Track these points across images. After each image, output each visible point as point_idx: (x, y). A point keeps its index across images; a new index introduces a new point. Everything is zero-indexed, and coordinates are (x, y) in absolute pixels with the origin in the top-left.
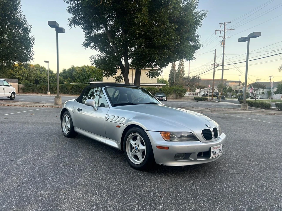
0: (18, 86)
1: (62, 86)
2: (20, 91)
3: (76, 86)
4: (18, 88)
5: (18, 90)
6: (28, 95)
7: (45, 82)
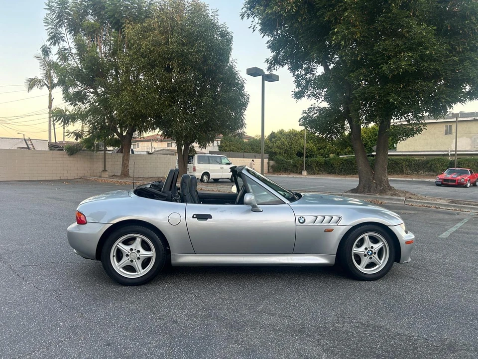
0: (268, 163)
1: (325, 160)
2: (270, 170)
3: (346, 160)
4: (268, 166)
5: (268, 169)
6: (276, 175)
7: (313, 155)
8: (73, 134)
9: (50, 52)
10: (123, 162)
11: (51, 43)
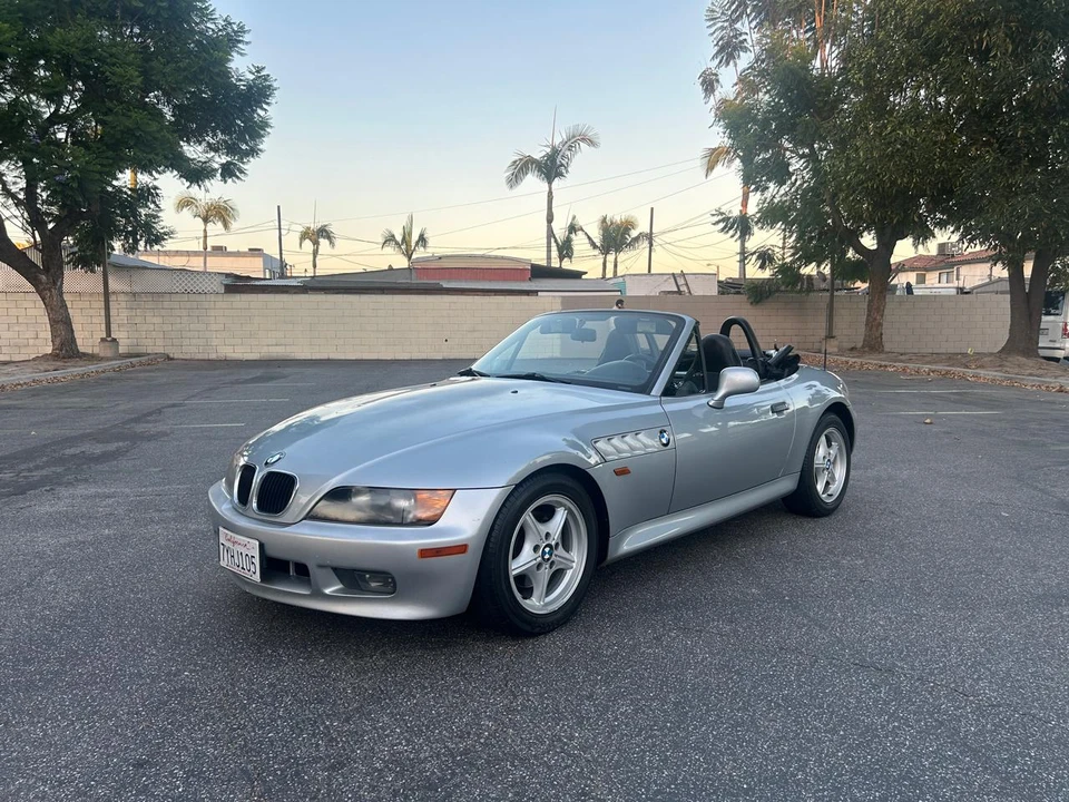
8: (755, 257)
9: (718, 81)
10: (868, 315)
11: (721, 62)
